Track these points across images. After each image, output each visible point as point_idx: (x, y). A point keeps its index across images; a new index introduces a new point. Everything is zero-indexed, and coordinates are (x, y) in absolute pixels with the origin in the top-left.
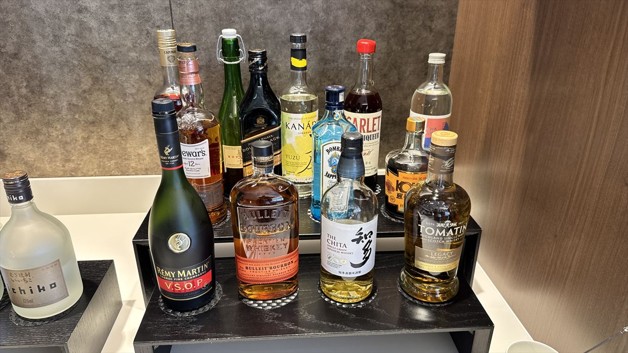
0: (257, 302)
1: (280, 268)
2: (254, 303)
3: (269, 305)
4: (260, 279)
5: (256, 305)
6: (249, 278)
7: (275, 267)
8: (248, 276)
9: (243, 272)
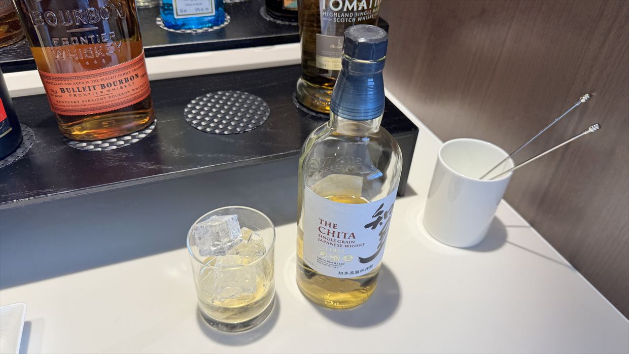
0: (93, 143)
1: (119, 86)
2: (87, 145)
3: (112, 144)
4: (89, 107)
5: (92, 147)
6: (71, 108)
7: (109, 85)
8: (68, 104)
9: (59, 99)
